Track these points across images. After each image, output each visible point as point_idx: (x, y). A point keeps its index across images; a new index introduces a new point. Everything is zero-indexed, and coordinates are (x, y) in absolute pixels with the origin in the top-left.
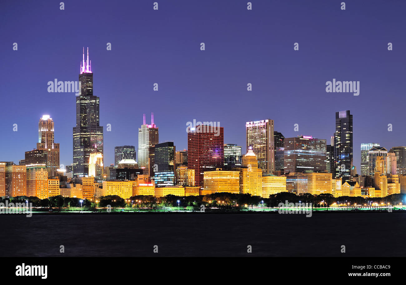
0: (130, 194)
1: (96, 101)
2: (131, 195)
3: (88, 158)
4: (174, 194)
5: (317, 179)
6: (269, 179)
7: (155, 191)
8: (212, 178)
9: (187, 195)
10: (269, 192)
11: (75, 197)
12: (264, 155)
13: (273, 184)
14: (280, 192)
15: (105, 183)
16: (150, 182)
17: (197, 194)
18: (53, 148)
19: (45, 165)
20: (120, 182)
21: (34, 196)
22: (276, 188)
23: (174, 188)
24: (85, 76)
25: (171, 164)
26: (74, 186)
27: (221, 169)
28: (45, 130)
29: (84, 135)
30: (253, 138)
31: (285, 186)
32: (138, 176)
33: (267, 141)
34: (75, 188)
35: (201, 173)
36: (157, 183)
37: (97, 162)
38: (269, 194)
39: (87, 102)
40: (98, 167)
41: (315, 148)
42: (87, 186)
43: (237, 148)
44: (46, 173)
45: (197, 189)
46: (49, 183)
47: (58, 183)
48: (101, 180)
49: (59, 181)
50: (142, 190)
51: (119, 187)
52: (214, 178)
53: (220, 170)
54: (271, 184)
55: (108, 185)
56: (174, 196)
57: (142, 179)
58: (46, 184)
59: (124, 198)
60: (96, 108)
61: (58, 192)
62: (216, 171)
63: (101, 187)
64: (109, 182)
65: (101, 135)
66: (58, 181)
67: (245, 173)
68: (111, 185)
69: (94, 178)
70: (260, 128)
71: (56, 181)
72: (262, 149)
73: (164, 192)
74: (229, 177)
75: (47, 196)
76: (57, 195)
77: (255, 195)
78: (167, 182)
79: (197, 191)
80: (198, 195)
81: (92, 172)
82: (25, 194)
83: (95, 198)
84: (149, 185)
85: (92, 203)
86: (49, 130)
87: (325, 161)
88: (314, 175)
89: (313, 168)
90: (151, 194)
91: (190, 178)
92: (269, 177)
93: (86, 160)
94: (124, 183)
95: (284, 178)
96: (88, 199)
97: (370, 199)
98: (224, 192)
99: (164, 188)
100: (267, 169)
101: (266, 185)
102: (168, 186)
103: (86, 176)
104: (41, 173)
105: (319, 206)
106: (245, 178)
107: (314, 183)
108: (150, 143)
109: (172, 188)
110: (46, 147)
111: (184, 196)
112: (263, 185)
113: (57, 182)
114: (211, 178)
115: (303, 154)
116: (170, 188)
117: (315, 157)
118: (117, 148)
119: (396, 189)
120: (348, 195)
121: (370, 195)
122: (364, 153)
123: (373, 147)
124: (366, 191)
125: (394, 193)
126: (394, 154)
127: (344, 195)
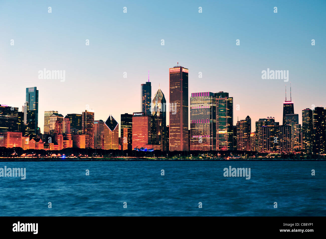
5: (11, 136)
41: (10, 114)
87: (17, 123)
88: (9, 134)
89: (8, 128)
97: (50, 151)
105: (12, 156)
107: (8, 139)
115: (1, 118)
117: (10, 120)
119: (69, 144)
120: (34, 148)
121: (50, 149)
122: (47, 118)
123: (54, 114)
124: (47, 146)
125: (68, 147)
126: (68, 119)
127: (30, 148)
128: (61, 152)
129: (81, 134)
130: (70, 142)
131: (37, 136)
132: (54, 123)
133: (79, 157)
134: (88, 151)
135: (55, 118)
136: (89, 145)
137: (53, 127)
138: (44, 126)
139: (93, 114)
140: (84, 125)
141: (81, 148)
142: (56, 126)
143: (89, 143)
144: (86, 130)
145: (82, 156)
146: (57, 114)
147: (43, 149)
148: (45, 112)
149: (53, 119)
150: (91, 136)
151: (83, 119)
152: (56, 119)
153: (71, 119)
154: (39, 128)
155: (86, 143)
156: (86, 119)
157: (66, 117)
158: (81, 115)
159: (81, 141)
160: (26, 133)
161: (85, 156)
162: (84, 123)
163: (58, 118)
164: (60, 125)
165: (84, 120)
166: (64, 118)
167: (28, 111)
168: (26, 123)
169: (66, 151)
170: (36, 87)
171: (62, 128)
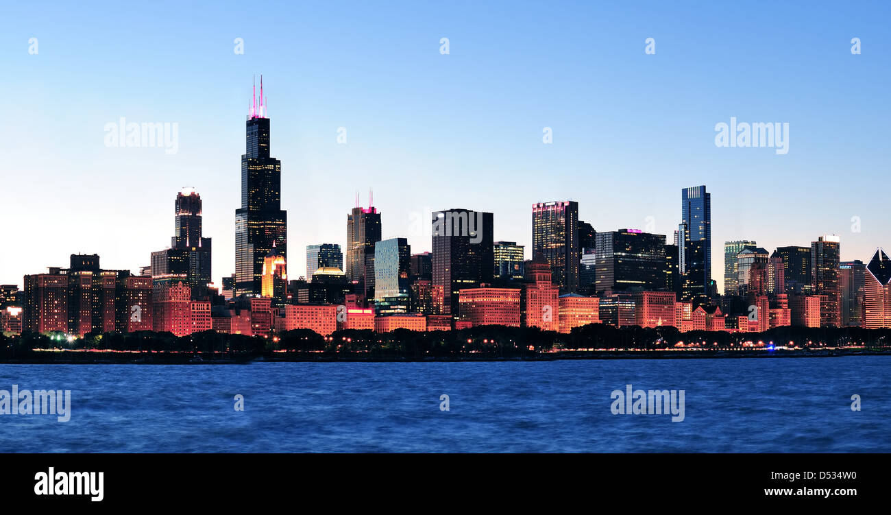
0: (333, 327)
1: (275, 167)
2: (333, 329)
3: (261, 265)
4: (408, 328)
5: (650, 302)
6: (570, 302)
7: (376, 323)
8: (473, 301)
9: (431, 329)
10: (570, 323)
11: (238, 333)
12: (561, 261)
13: (577, 310)
14: (589, 322)
15: (289, 308)
16: (366, 306)
17: (447, 328)
18: (200, 245)
19: (186, 275)
20: (316, 307)
21: (166, 330)
22: (582, 317)
23: (408, 318)
24: (256, 123)
25: (404, 276)
26: (238, 313)
27: (489, 284)
28: (186, 214)
29: (255, 225)
30: (543, 233)
31: (598, 313)
32: (346, 296)
33: (567, 237)
34: (239, 317)
35: (455, 292)
36: (378, 308)
37: (276, 272)
38: (570, 326)
39: (259, 168)
40: (277, 280)
41: (647, 250)
42: (259, 312)
43: (516, 249)
44: (186, 291)
45: (448, 319)
46: (193, 309)
47: (208, 309)
48: (283, 302)
49: (210, 305)
50: (352, 321)
51: (314, 314)
52: (477, 300)
53: (486, 286)
54: (574, 309)
55: (294, 312)
56: (409, 330)
57: (353, 301)
58: (187, 309)
59: (322, 334)
60: (275, 178)
61: (209, 325)
62: (480, 287)
63: (283, 316)
64: (296, 307)
65: (282, 225)
66: (208, 305)
67: (530, 292)
68: (300, 311)
69: (271, 299)
70: (555, 214)
71: (206, 305)
72: (558, 250)
73: (390, 325)
74: (502, 299)
75: (189, 331)
76: (206, 329)
77: (547, 329)
78: (396, 307)
79: (448, 323)
80: (450, 328)
81: (268, 290)
82: (150, 327)
83: (272, 334)
84: (366, 311)
85: (267, 343)
86: (194, 215)
87: (664, 271)
88: (646, 296)
89: (644, 282)
90: (368, 328)
91: (435, 301)
92: (570, 298)
93: (258, 268)
94: (323, 307)
95: (595, 300)
96: (260, 334)
97: (739, 335)
98: (494, 323)
99: (390, 318)
100: (566, 284)
101: (566, 311)
102: (398, 313)
103: (258, 296)
104: (179, 291)
105: (655, 347)
106: (530, 300)
107: (646, 308)
108: (366, 239)
109: (404, 318)
110: (188, 245)
111: (425, 330)
112: (561, 312)
113: (207, 307)
114: (471, 300)
115: (628, 259)
116: (401, 318)
117: (648, 263)
118: (311, 247)
119: (783, 318)
120: (703, 327)
121: (741, 329)
122: (730, 258)
123: (746, 247)
124: (733, 322)
125: (780, 325)
126: (781, 259)
127: (695, 328)
128: (766, 336)
129: (809, 293)
130: (785, 313)
131: (710, 300)
132: (747, 270)
133: (805, 348)
134: (827, 333)
135: (749, 258)
136: (829, 320)
137: (746, 279)
138: (726, 276)
139: (837, 245)
140: (817, 272)
141: (810, 326)
142: (752, 275)
143: (830, 315)
144: (821, 285)
145: (812, 346)
146: (753, 249)
147: (724, 330)
148: (727, 243)
149: (746, 261)
150: (834, 298)
151: (813, 259)
152: (752, 261)
153: (787, 258)
154: (715, 282)
155: (822, 315)
156: (821, 259)
157: (775, 254)
158: (810, 249)
159: (810, 310)
160: (685, 294)
161: (821, 344)
162: (817, 268)
163: (755, 258)
164: (761, 274)
165: (817, 262)
166: (769, 256)
167: (687, 243)
168: (683, 271)
169: (776, 334)
170: (705, 187)
171: (766, 281)
